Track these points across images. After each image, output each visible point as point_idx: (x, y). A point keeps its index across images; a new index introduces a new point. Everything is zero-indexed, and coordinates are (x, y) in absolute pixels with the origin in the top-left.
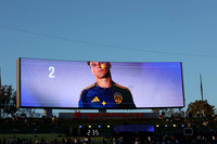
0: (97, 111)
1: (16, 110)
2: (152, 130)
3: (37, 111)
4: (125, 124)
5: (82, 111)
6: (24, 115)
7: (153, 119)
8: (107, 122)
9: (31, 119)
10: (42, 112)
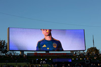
0: (45, 52)
1: (7, 52)
2: (71, 61)
3: (17, 52)
4: (58, 58)
5: (38, 52)
6: (11, 54)
7: (71, 56)
8: (49, 57)
9: (14, 56)
10: (19, 53)
